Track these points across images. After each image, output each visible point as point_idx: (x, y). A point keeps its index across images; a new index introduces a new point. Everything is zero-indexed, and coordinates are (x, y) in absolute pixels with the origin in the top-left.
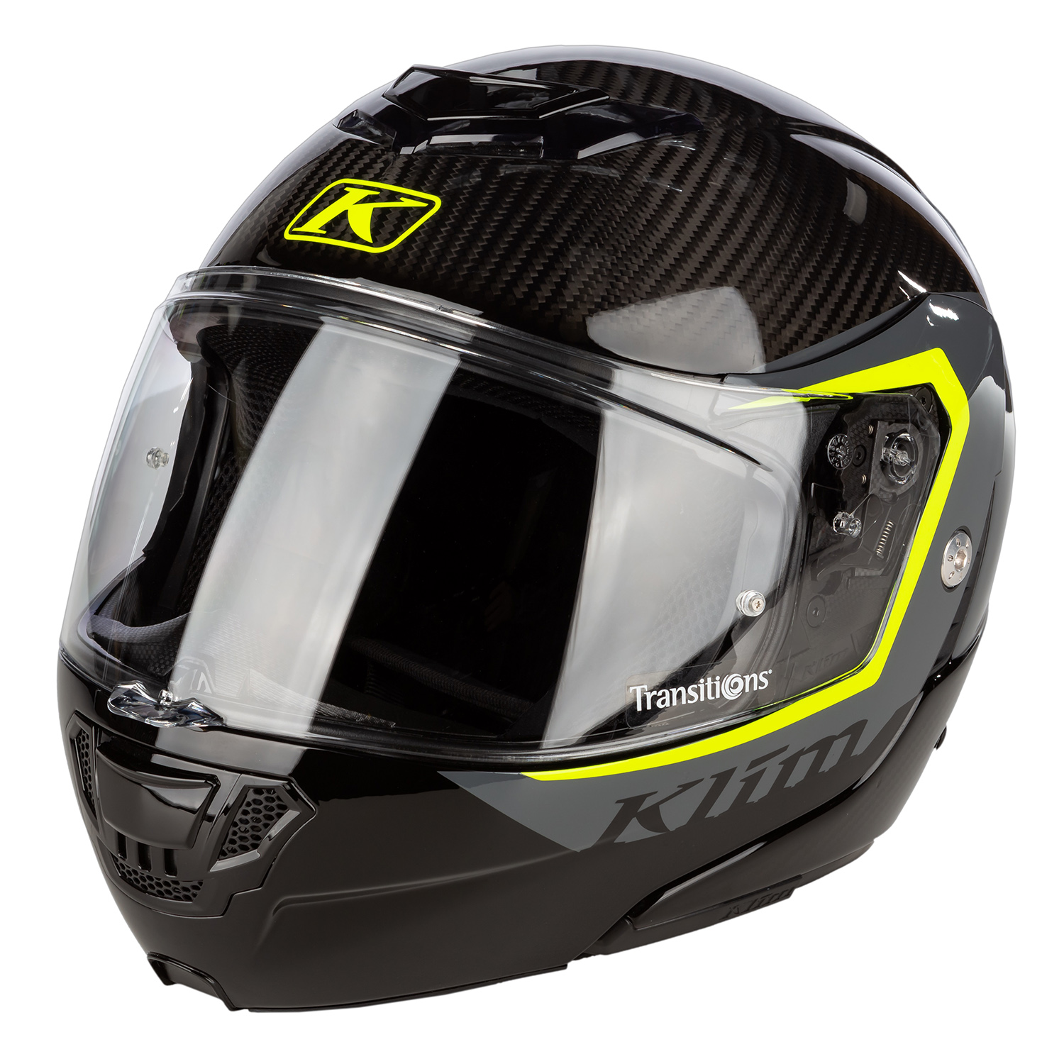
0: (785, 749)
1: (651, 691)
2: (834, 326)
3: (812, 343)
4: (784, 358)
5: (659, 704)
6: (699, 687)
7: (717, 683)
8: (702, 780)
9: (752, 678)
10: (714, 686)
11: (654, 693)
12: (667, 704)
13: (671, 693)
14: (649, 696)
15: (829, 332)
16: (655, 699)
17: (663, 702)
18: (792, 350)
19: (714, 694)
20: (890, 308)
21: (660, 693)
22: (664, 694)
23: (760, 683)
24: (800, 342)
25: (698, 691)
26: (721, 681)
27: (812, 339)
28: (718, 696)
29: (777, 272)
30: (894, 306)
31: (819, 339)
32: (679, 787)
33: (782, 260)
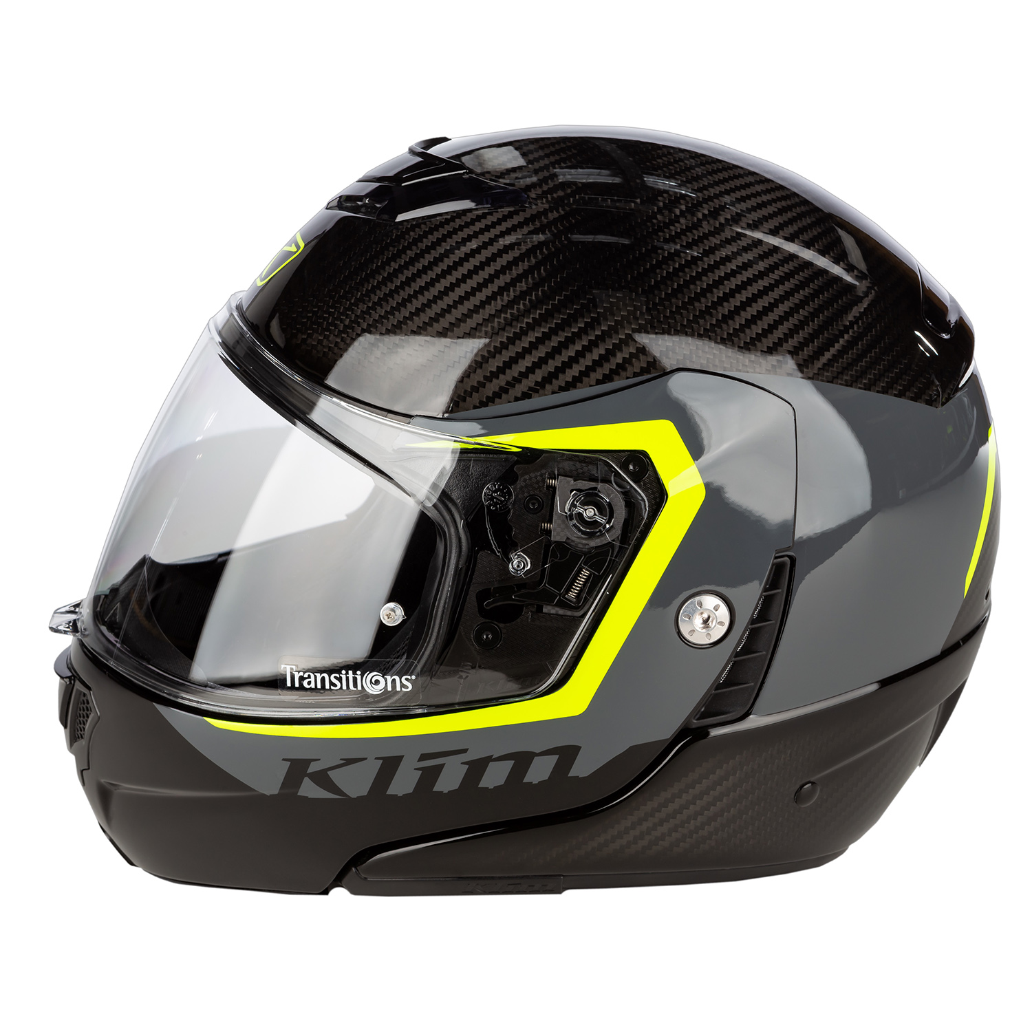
0: (465, 751)
1: (299, 672)
2: (548, 386)
3: (517, 399)
4: (483, 409)
5: (305, 683)
6: (341, 677)
7: (359, 678)
8: (366, 759)
9: (394, 680)
10: (355, 680)
11: (301, 674)
12: (313, 686)
13: (315, 677)
14: (297, 676)
15: (541, 392)
16: (302, 679)
17: (309, 683)
18: (494, 403)
19: (355, 685)
20: (628, 378)
21: (306, 675)
22: (309, 677)
23: (402, 685)
24: (504, 396)
25: (340, 679)
26: (362, 676)
27: (519, 395)
28: (359, 688)
29: (500, 333)
30: (634, 377)
31: (526, 396)
32: (341, 759)
33: (511, 323)
